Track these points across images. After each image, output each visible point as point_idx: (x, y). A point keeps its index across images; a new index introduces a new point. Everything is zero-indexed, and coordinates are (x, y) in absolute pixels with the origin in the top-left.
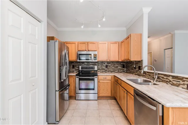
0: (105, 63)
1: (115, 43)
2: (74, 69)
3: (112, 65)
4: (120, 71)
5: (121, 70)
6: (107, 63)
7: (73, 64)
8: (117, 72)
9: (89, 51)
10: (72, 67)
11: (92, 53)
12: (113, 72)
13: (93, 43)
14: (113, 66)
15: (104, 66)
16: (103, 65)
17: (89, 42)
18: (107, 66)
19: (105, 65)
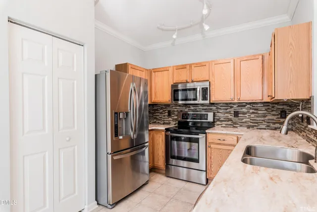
0: (231, 107)
1: (254, 58)
2: (170, 119)
3: (251, 111)
4: (272, 125)
5: (274, 123)
6: (239, 106)
7: (169, 109)
8: (264, 127)
9: (193, 82)
10: (167, 114)
11: (199, 87)
12: (253, 127)
13: (201, 65)
14: (253, 113)
15: (229, 113)
16: (228, 111)
17: (193, 64)
18: (236, 114)
19: (232, 111)
